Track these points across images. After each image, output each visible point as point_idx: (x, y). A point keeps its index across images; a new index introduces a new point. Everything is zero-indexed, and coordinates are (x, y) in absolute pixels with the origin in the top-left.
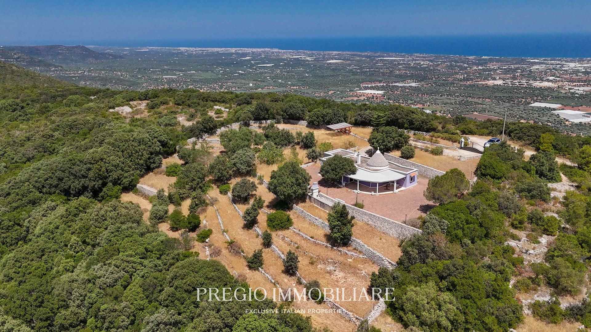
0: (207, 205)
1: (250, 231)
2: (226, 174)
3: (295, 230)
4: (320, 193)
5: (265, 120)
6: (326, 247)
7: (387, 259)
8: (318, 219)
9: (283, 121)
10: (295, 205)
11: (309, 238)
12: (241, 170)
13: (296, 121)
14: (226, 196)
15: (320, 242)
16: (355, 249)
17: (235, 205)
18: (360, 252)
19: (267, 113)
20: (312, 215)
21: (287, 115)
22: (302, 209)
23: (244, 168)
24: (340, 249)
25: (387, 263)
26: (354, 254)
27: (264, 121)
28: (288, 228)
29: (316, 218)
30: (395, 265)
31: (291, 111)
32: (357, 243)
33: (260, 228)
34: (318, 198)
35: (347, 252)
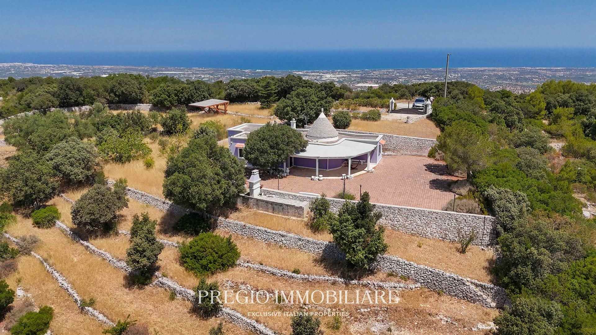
0: (14, 254)
1: (148, 288)
2: (45, 186)
3: (250, 264)
4: (263, 188)
5: (77, 106)
6: (334, 283)
7: (469, 279)
8: (284, 233)
9: (109, 107)
10: (221, 219)
11: (290, 274)
12: (73, 177)
13: (130, 105)
14: (53, 229)
15: (317, 277)
16: (390, 275)
17: (85, 243)
18: (406, 278)
19: (81, 94)
20: (269, 230)
21: (116, 95)
22: (243, 223)
23: (78, 172)
24: (365, 281)
25: (473, 287)
26: (396, 285)
27: (77, 108)
28: (233, 265)
29: (280, 232)
30: (492, 289)
31: (122, 89)
32: (391, 261)
33: (172, 278)
34: (264, 198)
35: (381, 284)
